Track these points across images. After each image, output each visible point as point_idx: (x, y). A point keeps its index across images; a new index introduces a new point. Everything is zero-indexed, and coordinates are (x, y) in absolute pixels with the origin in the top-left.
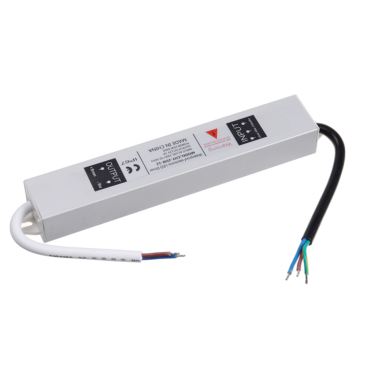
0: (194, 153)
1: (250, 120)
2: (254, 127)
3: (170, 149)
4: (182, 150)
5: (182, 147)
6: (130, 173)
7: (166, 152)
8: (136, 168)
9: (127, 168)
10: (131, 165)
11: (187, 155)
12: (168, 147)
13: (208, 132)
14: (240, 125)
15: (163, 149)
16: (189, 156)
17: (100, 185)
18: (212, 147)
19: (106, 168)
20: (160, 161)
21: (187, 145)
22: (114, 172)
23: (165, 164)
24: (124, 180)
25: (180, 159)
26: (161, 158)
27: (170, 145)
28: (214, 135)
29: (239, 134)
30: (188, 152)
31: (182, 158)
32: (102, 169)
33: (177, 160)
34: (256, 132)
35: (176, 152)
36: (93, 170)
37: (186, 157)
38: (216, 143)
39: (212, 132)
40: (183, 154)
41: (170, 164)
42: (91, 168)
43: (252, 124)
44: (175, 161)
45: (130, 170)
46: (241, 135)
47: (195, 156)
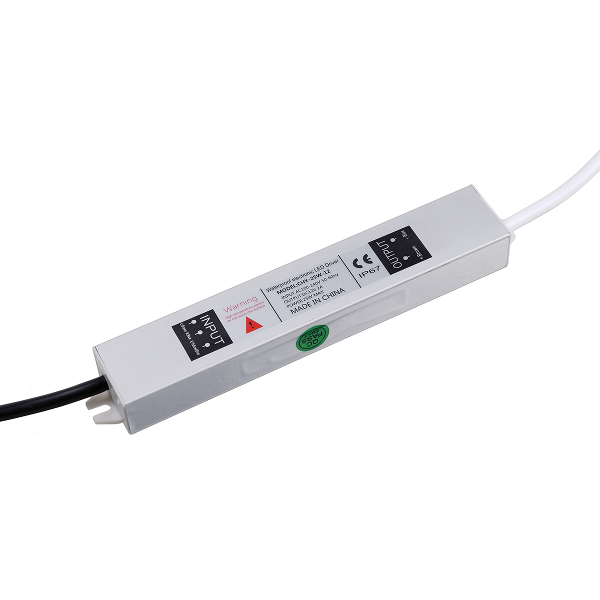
0: (278, 292)
1: (197, 351)
2: (191, 340)
3: (313, 295)
4: (296, 295)
5: (296, 300)
6: (366, 256)
7: (319, 291)
8: (358, 263)
9: (371, 262)
10: (367, 267)
11: (288, 288)
12: (316, 298)
13: (259, 326)
14: (212, 342)
15: (323, 294)
16: (285, 287)
17: (405, 235)
18: (252, 304)
19: (401, 260)
20: (326, 276)
21: (289, 303)
22: (388, 255)
23: (319, 272)
24: (373, 244)
25: (297, 281)
26: (325, 280)
27: (314, 301)
28: (250, 323)
29: (213, 328)
30: (288, 292)
31: (295, 283)
32: (406, 258)
33: (301, 280)
34: (187, 333)
35: (304, 292)
36: (419, 255)
37: (289, 285)
38: (247, 311)
39: (253, 327)
40: (294, 290)
41: (311, 273)
42: (422, 258)
43: (193, 345)
44: (305, 278)
45: (366, 259)
46: (210, 327)
47: (276, 287)
